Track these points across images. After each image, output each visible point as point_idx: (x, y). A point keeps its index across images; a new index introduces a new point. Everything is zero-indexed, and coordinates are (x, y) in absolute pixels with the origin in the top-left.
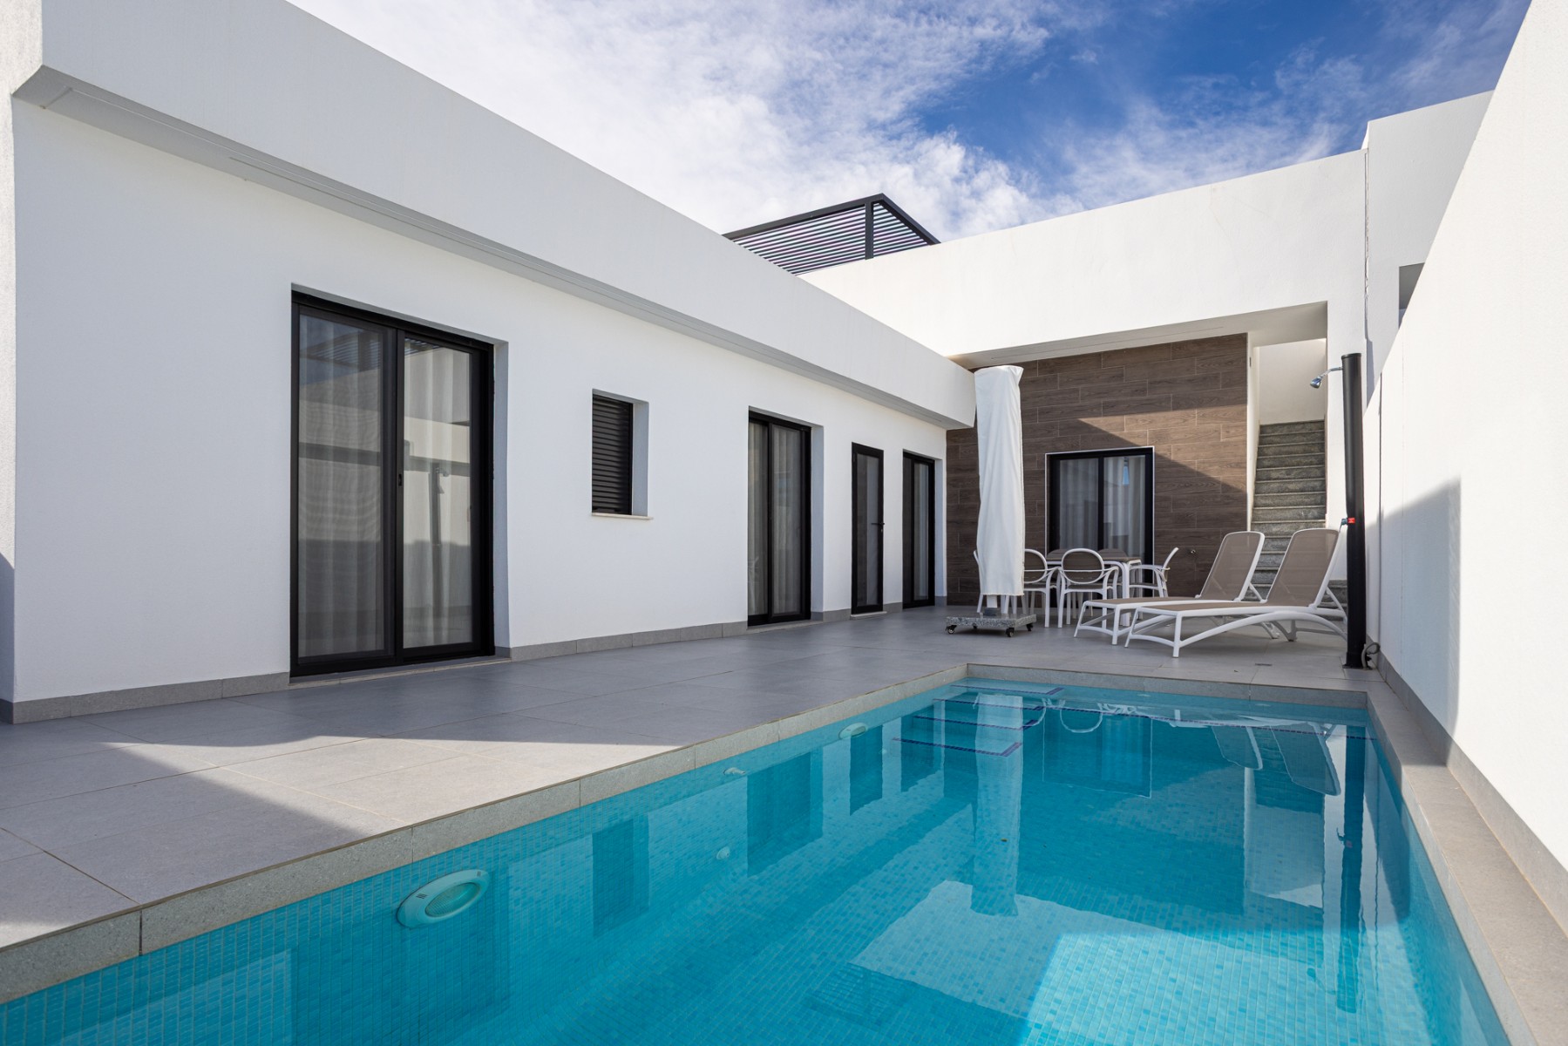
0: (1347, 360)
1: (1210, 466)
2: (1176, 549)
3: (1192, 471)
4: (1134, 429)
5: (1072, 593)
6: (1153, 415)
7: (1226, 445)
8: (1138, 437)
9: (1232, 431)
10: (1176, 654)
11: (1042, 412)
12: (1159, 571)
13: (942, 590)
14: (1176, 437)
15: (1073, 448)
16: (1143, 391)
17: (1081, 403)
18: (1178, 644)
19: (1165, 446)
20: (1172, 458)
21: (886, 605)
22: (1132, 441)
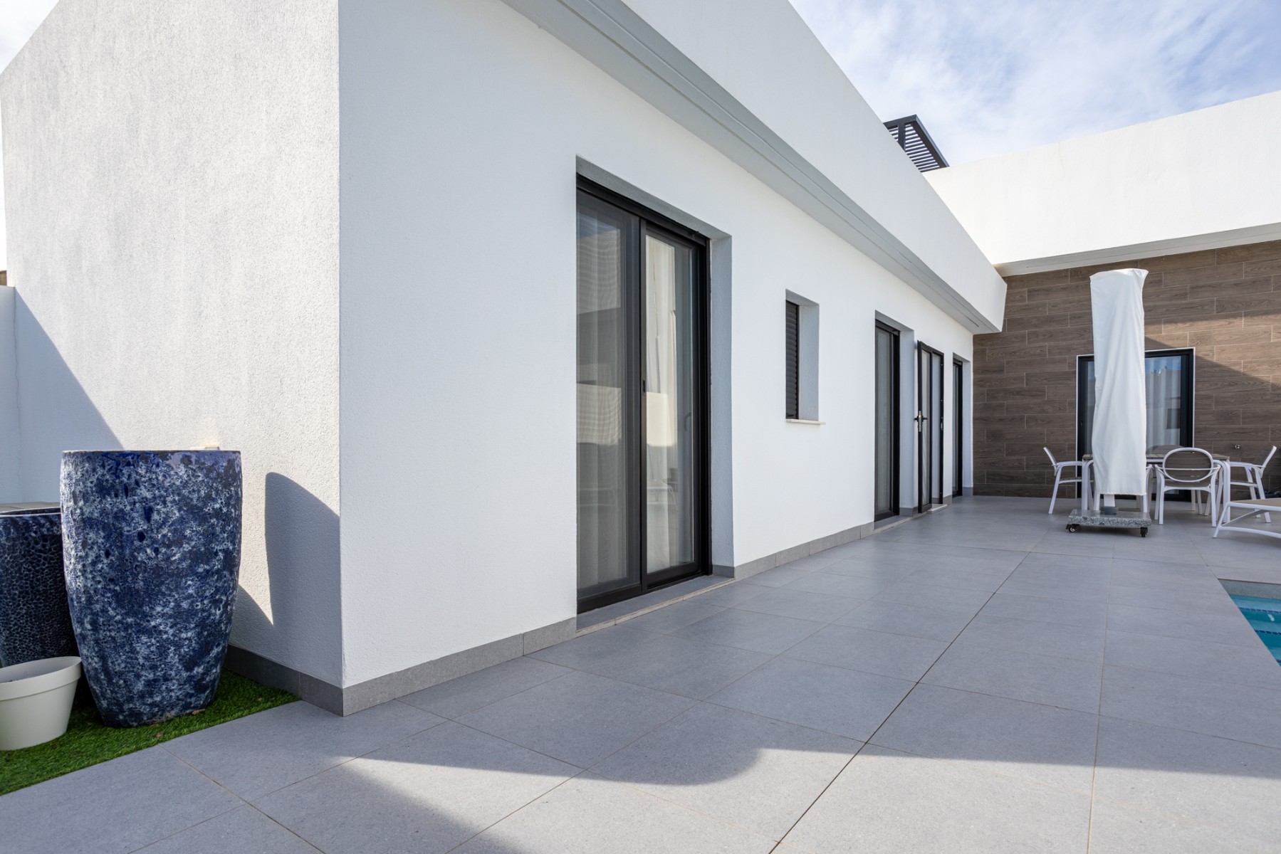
5: (1175, 491)
8: (1178, 339)
11: (1073, 317)
12: (1259, 470)
14: (1219, 338)
16: (1184, 296)
19: (1208, 347)
20: (1215, 359)
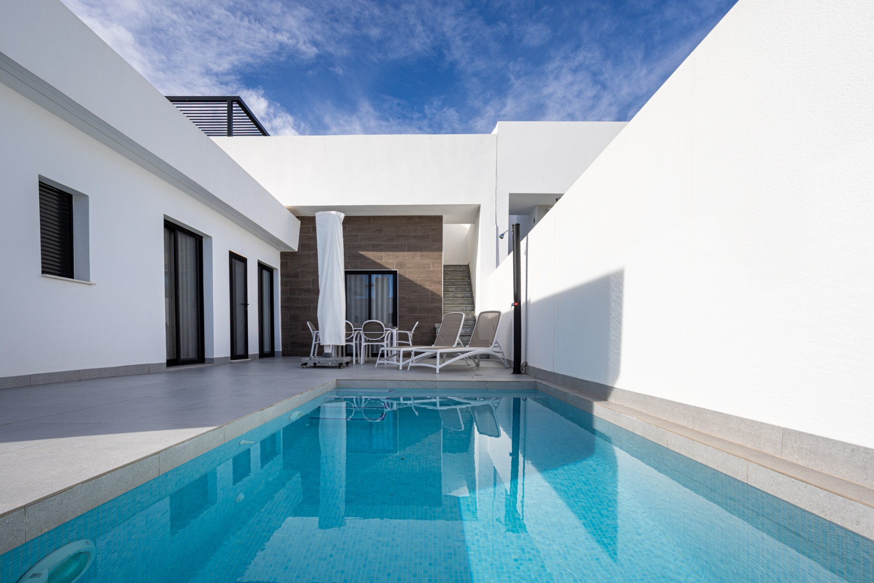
0: (515, 227)
1: (425, 282)
2: (417, 323)
3: (417, 284)
4: (388, 260)
5: (368, 345)
6: (397, 253)
7: (433, 271)
8: (390, 264)
9: (436, 265)
10: (438, 371)
12: (410, 334)
13: (279, 347)
14: (409, 266)
15: (355, 267)
16: (392, 240)
17: (359, 243)
18: (438, 367)
19: (404, 270)
20: (407, 277)
21: (250, 355)
22: (387, 266)
